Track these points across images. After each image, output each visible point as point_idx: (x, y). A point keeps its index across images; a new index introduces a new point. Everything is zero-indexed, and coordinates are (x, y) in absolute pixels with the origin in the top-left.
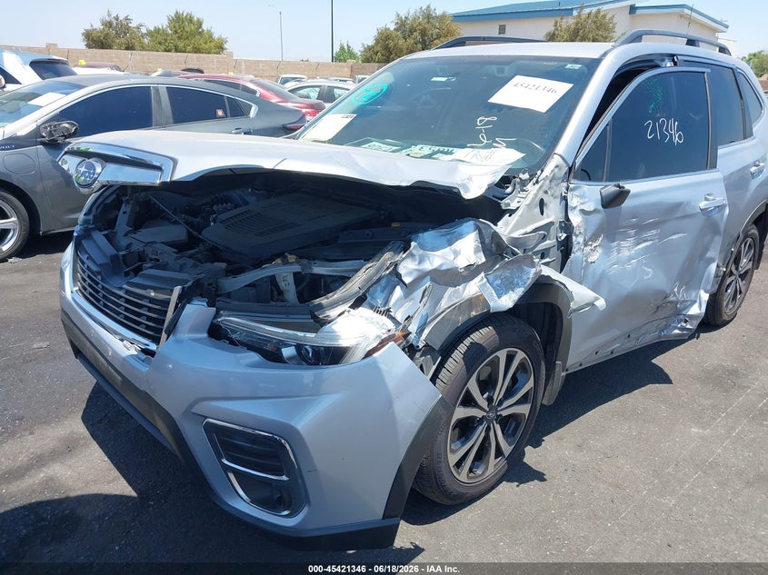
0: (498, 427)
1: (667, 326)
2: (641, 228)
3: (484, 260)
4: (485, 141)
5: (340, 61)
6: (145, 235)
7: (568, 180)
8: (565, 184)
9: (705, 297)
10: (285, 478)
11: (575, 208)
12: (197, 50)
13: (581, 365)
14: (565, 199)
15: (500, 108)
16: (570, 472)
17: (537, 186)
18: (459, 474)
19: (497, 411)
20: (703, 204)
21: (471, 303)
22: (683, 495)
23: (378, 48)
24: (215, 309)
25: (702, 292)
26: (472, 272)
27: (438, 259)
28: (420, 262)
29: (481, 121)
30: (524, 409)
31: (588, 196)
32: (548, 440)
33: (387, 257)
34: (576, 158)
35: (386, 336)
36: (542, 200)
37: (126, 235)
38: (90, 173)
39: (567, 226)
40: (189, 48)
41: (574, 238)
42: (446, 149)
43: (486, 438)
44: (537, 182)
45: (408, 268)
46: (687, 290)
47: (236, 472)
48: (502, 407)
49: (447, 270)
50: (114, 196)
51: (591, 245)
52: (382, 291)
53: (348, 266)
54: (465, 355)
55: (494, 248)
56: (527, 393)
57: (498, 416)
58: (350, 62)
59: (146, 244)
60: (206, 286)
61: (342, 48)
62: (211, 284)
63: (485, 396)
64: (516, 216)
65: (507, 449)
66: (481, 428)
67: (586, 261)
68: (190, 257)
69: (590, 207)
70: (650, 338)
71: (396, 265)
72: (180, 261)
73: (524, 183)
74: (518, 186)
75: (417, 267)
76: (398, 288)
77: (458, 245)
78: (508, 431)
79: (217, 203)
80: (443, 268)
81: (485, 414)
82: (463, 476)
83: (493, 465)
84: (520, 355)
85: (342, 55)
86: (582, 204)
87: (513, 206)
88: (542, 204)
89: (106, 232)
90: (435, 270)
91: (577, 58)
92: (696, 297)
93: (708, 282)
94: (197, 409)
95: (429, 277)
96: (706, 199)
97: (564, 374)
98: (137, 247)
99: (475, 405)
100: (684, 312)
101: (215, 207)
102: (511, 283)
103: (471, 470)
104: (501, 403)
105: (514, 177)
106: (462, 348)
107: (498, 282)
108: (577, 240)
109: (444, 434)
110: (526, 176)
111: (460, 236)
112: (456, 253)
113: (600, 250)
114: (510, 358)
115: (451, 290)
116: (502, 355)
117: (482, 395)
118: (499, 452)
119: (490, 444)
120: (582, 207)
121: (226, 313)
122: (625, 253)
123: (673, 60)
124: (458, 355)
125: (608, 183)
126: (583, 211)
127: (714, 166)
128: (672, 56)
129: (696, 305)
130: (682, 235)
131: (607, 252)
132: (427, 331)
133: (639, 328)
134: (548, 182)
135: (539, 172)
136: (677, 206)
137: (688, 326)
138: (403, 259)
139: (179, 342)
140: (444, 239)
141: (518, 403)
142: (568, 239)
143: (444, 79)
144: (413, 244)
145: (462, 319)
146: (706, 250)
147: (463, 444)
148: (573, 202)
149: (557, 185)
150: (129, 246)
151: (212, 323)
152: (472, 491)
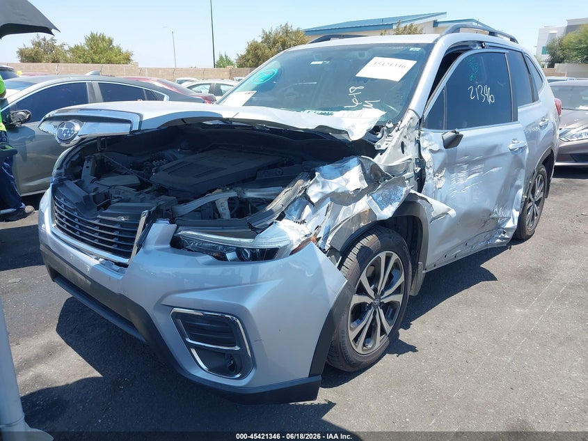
0: (381, 311)
1: (492, 237)
2: (471, 163)
3: (366, 185)
4: (357, 104)
5: (221, 67)
6: (108, 181)
7: (419, 129)
8: (417, 132)
9: (516, 214)
10: (237, 348)
11: (425, 148)
12: (109, 62)
13: (435, 266)
14: (418, 142)
15: (365, 80)
16: (433, 344)
17: (399, 132)
18: (356, 347)
19: (380, 299)
20: (511, 146)
21: (359, 216)
22: (516, 354)
23: (250, 57)
24: (176, 225)
25: (514, 211)
26: (359, 194)
27: (335, 185)
28: (323, 187)
29: (352, 90)
30: (398, 298)
31: (433, 140)
32: (415, 324)
33: (300, 183)
34: (424, 112)
35: (304, 239)
36: (403, 143)
37: (92, 182)
38: (70, 131)
39: (421, 162)
40: (103, 60)
41: (426, 170)
42: (327, 112)
43: (374, 319)
44: (398, 129)
45: (314, 192)
46: (504, 210)
47: (197, 348)
48: (384, 296)
49: (342, 193)
50: (78, 156)
51: (438, 176)
52: (296, 210)
53: (271, 191)
54: (358, 255)
55: (373, 178)
56: (400, 286)
57: (381, 303)
58: (229, 67)
59: (110, 187)
60: (164, 212)
61: (221, 58)
62: (168, 210)
63: (372, 287)
64: (386, 155)
65: (388, 329)
66: (370, 311)
67: (436, 187)
68: (148, 193)
69: (435, 148)
70: (480, 246)
71: (306, 189)
72: (141, 196)
73: (389, 130)
74: (385, 133)
75: (321, 191)
76: (307, 207)
77: (347, 175)
78: (388, 315)
79: (156, 160)
80: (339, 191)
81: (372, 301)
82: (359, 349)
83: (380, 341)
84: (395, 257)
85: (222, 63)
86: (430, 145)
87: (383, 147)
88: (403, 145)
89: (76, 181)
90: (333, 192)
91: (417, 44)
92: (510, 214)
93: (517, 203)
94: (167, 301)
95: (329, 199)
96: (513, 143)
97: (424, 272)
98: (102, 190)
99: (366, 294)
100: (502, 226)
101: (154, 163)
102: (390, 199)
103: (364, 345)
104: (383, 293)
105: (382, 126)
106: (355, 250)
107: (380, 198)
108: (429, 172)
109: (345, 316)
110: (391, 125)
111: (348, 169)
112: (347, 181)
113: (443, 179)
114: (388, 259)
115: (344, 208)
116: (383, 255)
117: (371, 286)
118: (383, 331)
119: (376, 324)
120: (431, 148)
121: (184, 228)
122: (462, 182)
123: (482, 46)
124: (353, 255)
125: (447, 131)
126: (431, 151)
127: (516, 119)
128: (481, 43)
129: (511, 220)
130: (498, 168)
131: (449, 181)
132: (330, 238)
133: (473, 238)
134: (406, 129)
135: (400, 122)
136: (494, 148)
137: (506, 236)
138: (311, 185)
139: (147, 252)
140: (337, 171)
141: (394, 293)
142: (423, 171)
143: (320, 63)
144: (317, 174)
145: (354, 228)
146: (515, 179)
147: (359, 324)
148: (424, 144)
149: (412, 132)
150: (96, 189)
151: (173, 236)
152: (366, 361)
